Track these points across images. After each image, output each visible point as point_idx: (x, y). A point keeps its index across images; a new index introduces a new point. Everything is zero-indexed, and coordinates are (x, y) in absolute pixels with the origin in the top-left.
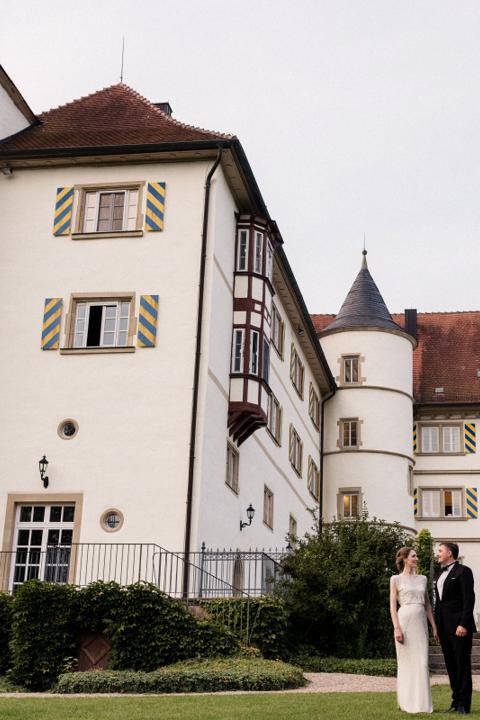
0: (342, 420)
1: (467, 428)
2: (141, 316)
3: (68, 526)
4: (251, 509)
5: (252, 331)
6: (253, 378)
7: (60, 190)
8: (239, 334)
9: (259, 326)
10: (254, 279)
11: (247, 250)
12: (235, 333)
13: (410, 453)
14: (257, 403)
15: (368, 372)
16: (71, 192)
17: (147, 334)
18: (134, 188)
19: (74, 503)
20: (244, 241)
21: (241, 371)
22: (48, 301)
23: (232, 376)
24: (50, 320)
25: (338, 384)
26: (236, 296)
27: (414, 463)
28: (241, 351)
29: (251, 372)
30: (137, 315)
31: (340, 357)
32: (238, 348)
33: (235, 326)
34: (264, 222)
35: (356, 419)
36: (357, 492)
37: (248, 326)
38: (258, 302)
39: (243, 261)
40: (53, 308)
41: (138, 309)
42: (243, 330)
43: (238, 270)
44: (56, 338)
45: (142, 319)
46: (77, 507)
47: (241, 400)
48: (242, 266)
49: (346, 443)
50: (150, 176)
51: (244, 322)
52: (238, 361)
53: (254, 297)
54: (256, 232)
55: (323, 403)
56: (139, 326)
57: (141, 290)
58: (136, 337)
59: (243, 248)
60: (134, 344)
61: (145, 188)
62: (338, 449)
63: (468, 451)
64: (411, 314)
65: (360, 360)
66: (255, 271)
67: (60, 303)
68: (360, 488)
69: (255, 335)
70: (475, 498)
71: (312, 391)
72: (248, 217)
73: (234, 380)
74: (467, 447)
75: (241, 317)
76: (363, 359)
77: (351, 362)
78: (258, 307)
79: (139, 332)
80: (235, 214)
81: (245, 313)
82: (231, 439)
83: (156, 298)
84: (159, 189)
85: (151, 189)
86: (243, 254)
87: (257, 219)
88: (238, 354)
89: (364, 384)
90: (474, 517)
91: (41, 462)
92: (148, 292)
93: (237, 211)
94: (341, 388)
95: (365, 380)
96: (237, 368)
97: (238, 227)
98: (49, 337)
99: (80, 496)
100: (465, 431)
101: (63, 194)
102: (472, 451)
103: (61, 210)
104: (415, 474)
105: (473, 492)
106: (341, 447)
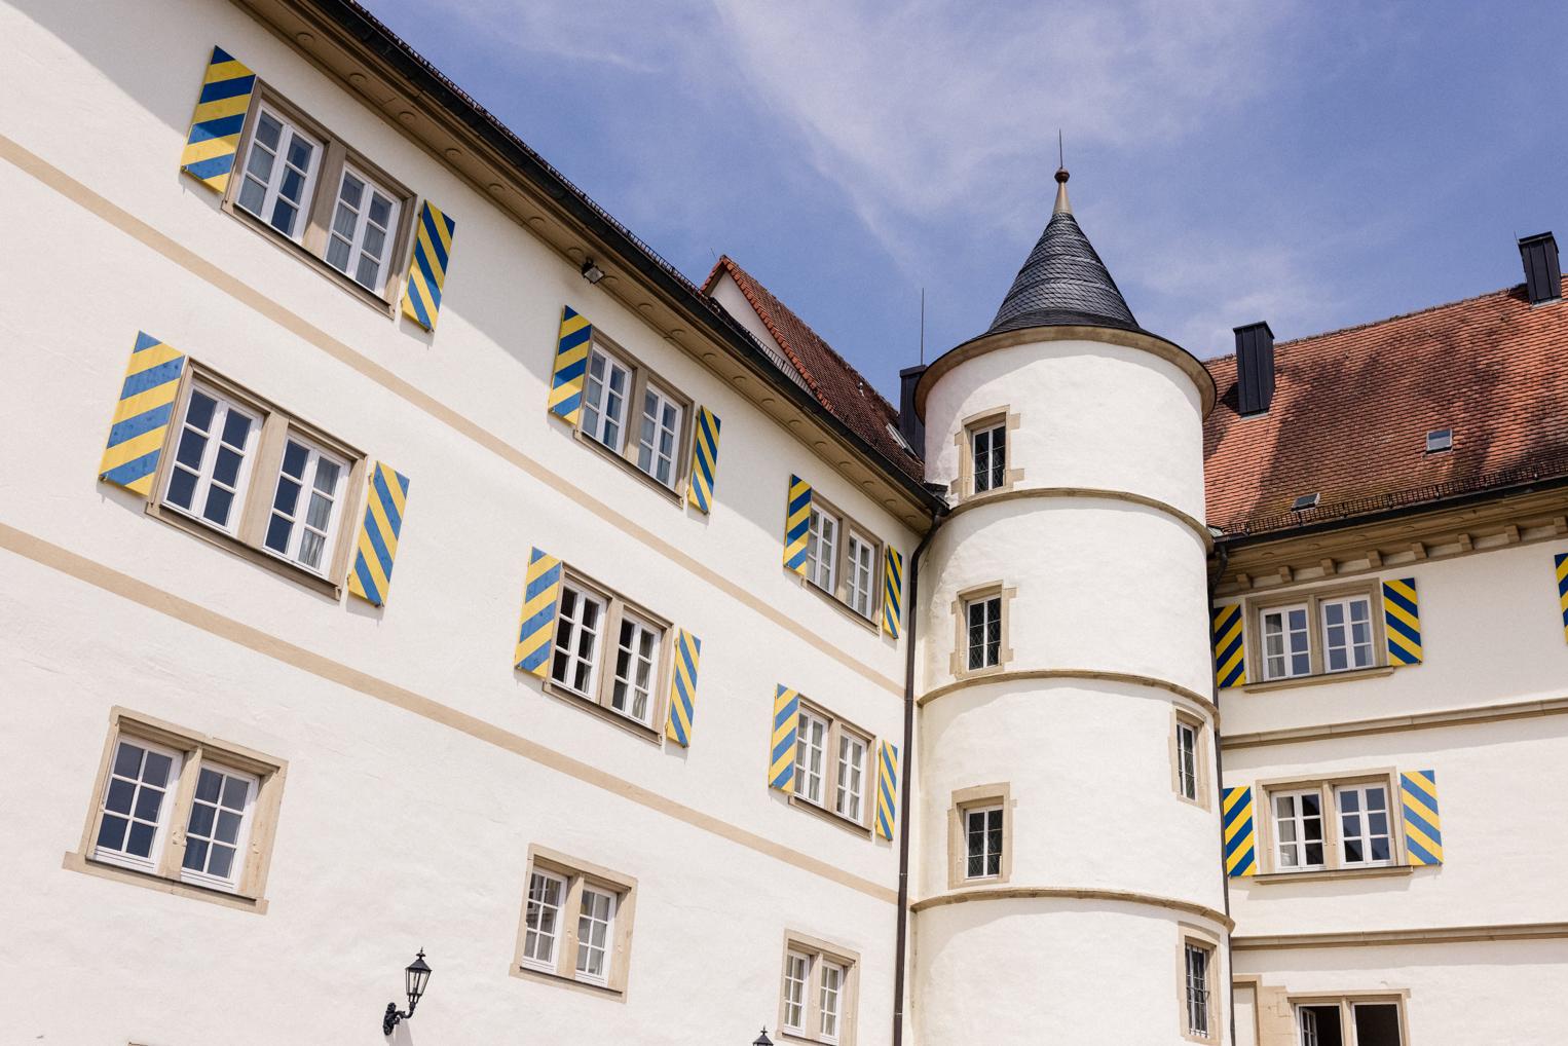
0: (965, 595)
1: (1390, 593)
15: (1030, 454)
25: (953, 500)
31: (961, 427)
35: (998, 588)
36: (999, 799)
49: (976, 661)
62: (951, 680)
63: (1397, 661)
65: (1008, 424)
68: (1007, 787)
70: (1430, 803)
74: (1395, 648)
76: (1016, 421)
77: (990, 438)
89: (1016, 487)
90: (1432, 862)
94: (960, 511)
95: (1021, 476)
102: (1410, 660)
105: (1422, 783)
106: (960, 672)
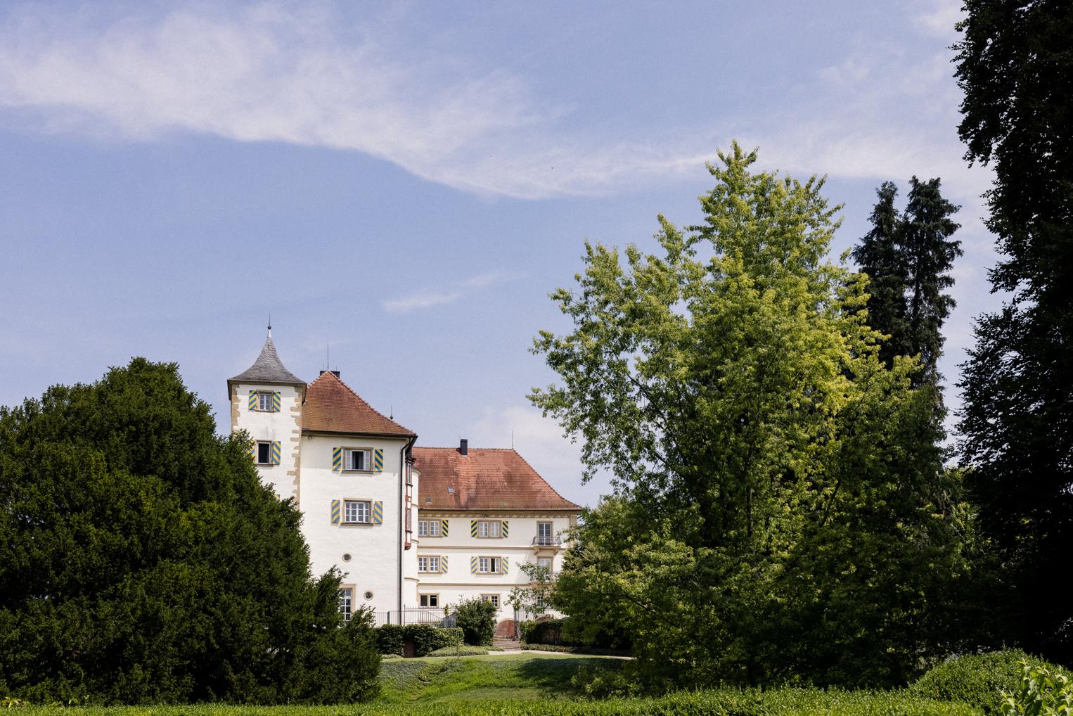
2: (375, 510)
3: (349, 597)
7: (334, 449)
16: (340, 451)
17: (379, 518)
18: (370, 450)
19: (352, 588)
22: (334, 501)
24: (335, 510)
30: (373, 509)
40: (335, 505)
41: (374, 507)
44: (339, 518)
46: (353, 590)
50: (376, 445)
56: (375, 514)
57: (374, 498)
58: (373, 519)
60: (373, 522)
61: (374, 451)
67: (339, 502)
79: (375, 517)
83: (381, 502)
84: (380, 452)
85: (376, 452)
92: (379, 500)
98: (335, 518)
99: (355, 585)
100: (443, 525)
101: (336, 451)
103: (335, 459)
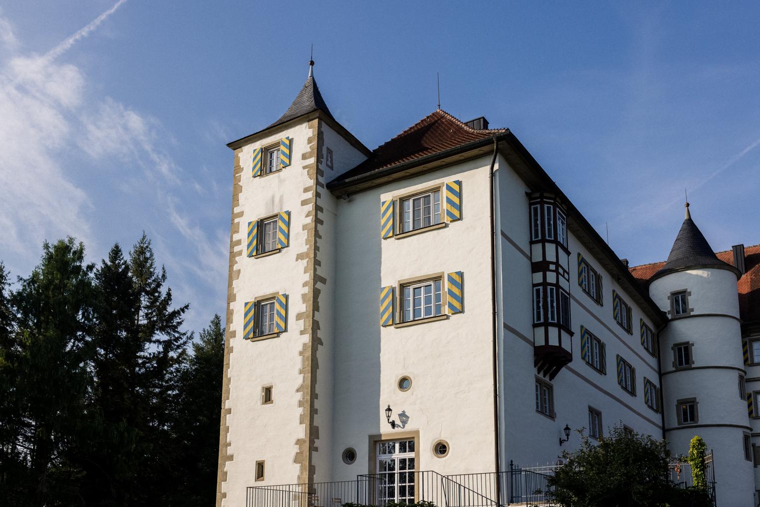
0: (675, 345)
2: (449, 289)
3: (412, 455)
4: (567, 429)
5: (549, 287)
6: (553, 325)
7: (384, 203)
8: (538, 291)
9: (554, 282)
10: (547, 245)
11: (539, 222)
12: (535, 290)
13: (741, 365)
14: (557, 344)
15: (695, 304)
16: (391, 203)
17: (456, 304)
18: (436, 190)
19: (414, 438)
20: (536, 215)
21: (542, 320)
22: (383, 289)
23: (535, 326)
24: (385, 303)
25: (670, 317)
26: (533, 261)
27: (745, 373)
28: (541, 305)
29: (550, 321)
30: (446, 290)
31: (669, 295)
32: (538, 302)
33: (534, 285)
34: (553, 196)
35: (688, 343)
36: (693, 402)
37: (545, 284)
38: (552, 263)
39: (536, 231)
40: (386, 294)
41: (446, 285)
42: (541, 288)
43: (533, 240)
44: (390, 316)
45: (450, 292)
46: (416, 440)
47: (543, 344)
48: (537, 236)
49: (681, 363)
50: (447, 177)
51: (542, 281)
52: (539, 313)
53: (548, 259)
54: (546, 206)
55: (658, 334)
56: (448, 298)
57: (449, 269)
58: (447, 307)
59: (536, 220)
60: (447, 313)
61: (444, 188)
62: (674, 369)
64: (738, 249)
65: (686, 294)
66: (547, 238)
67: (391, 289)
68: (695, 398)
69: (552, 290)
71: (643, 325)
72: (538, 195)
73: (537, 329)
75: (538, 277)
76: (690, 293)
77: (680, 298)
78: (552, 267)
79: (449, 302)
80: (526, 193)
81: (541, 273)
82: (541, 376)
83: (461, 274)
84: (456, 187)
85: (449, 188)
86: (536, 225)
87: (546, 195)
88: (538, 307)
89: (692, 313)
91: (386, 410)
92: (454, 270)
93: (529, 191)
94: (673, 320)
95: (692, 310)
96: (539, 319)
97: (530, 205)
98: (385, 316)
99: (417, 432)
101: (386, 206)
103: (386, 218)
104: (746, 382)
106: (676, 367)
